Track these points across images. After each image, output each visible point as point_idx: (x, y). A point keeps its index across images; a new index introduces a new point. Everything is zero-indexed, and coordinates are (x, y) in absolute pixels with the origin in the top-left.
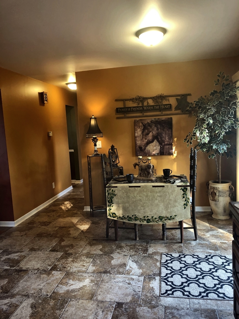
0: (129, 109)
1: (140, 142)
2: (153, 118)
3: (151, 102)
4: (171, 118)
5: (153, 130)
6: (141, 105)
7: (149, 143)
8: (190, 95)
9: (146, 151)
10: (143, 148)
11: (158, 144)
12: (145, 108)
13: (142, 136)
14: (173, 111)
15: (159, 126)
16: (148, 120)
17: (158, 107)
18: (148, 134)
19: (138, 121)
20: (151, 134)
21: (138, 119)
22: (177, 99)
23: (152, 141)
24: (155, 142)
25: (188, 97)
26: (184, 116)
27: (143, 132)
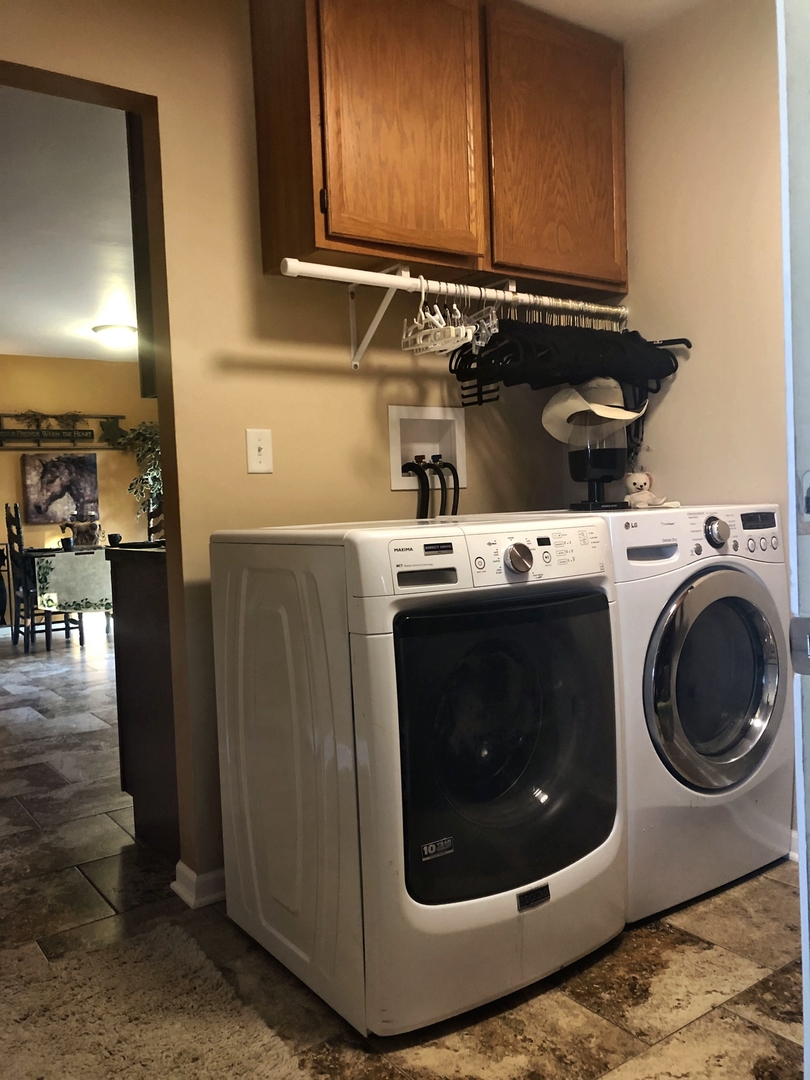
0: (13, 433)
1: (36, 496)
2: (61, 454)
3: (54, 424)
4: (95, 454)
5: (62, 474)
6: (34, 428)
7: (54, 498)
8: (123, 417)
9: (49, 513)
10: (43, 507)
11: (72, 500)
12: (45, 434)
13: (40, 485)
14: (95, 443)
15: (73, 468)
16: (53, 456)
17: (69, 434)
18: (52, 481)
19: (32, 457)
20: (58, 481)
21: (32, 453)
22: (102, 424)
23: (61, 496)
24: (67, 495)
25: (120, 421)
26: (114, 452)
27: (42, 478)
